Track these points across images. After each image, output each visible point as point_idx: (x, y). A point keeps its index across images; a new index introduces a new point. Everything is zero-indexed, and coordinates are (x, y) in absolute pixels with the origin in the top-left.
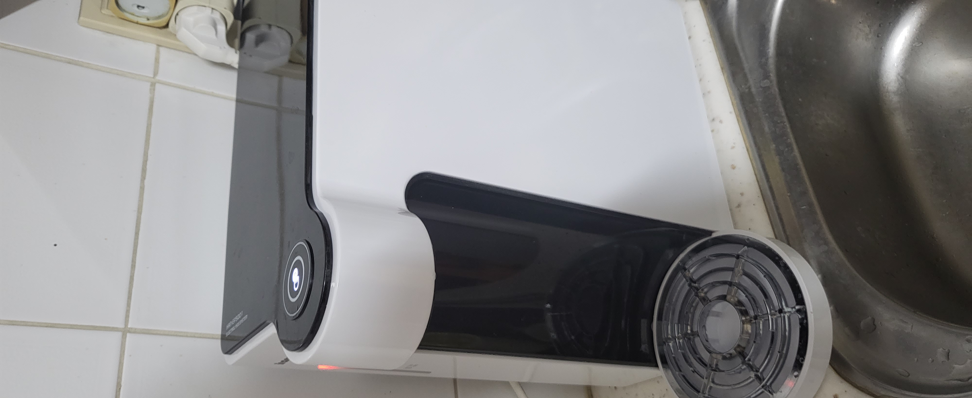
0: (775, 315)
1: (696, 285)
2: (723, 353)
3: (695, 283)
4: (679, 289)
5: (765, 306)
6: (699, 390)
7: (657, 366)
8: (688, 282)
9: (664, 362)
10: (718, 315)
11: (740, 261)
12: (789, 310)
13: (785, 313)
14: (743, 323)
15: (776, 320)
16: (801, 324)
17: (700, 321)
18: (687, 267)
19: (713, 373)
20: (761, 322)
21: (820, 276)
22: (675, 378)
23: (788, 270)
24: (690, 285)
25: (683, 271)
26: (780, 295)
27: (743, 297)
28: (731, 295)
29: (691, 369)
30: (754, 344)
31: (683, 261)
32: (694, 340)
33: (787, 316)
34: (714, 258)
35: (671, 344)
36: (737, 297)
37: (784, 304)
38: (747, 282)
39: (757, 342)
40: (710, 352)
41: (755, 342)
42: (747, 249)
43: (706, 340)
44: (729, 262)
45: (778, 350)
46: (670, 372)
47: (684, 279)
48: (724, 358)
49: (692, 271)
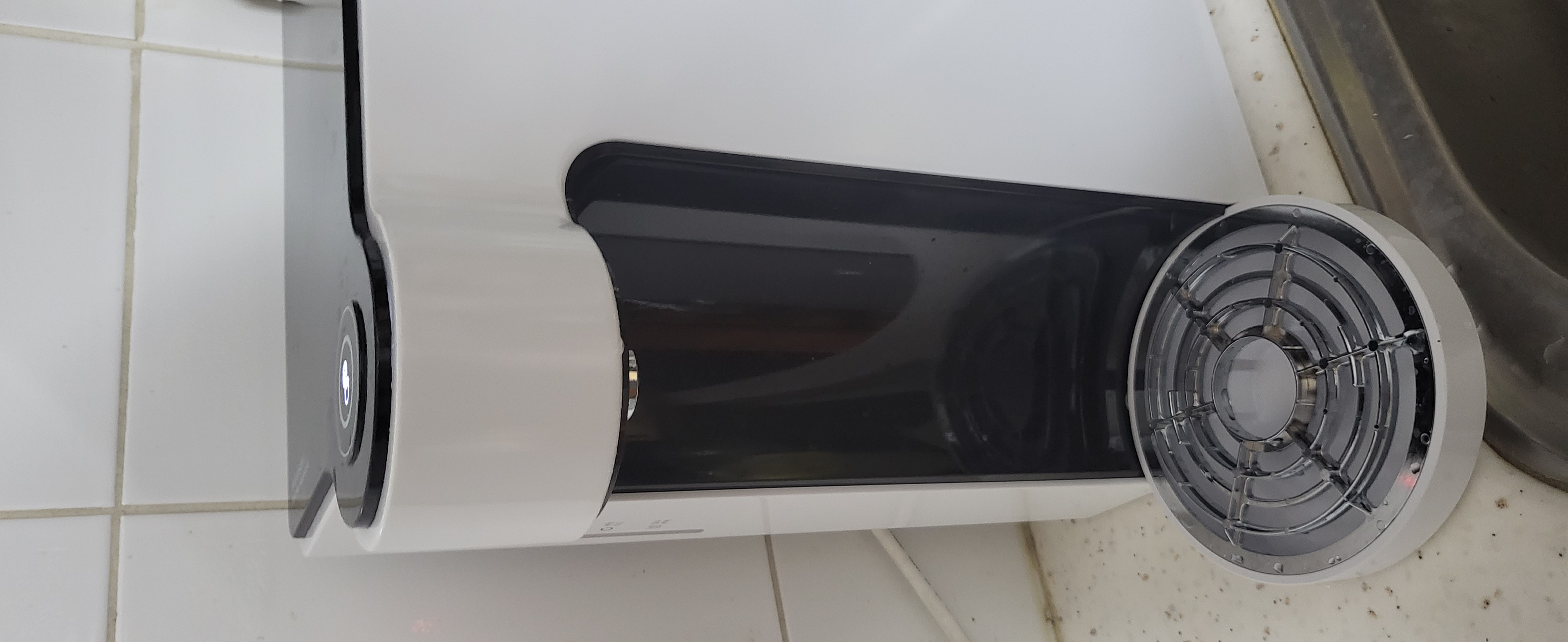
0: (1363, 354)
1: (1203, 313)
2: (1266, 439)
3: (1200, 309)
4: (1170, 323)
5: (1342, 340)
6: (1224, 513)
7: (1142, 475)
8: (1187, 310)
9: (1155, 466)
10: (1250, 366)
11: (1285, 257)
12: (1392, 339)
13: (1385, 346)
14: (1300, 378)
15: (1366, 364)
16: (1418, 366)
17: (1215, 379)
18: (1183, 280)
19: (1249, 478)
20: (1336, 372)
21: (1450, 268)
22: (1178, 495)
23: (1383, 262)
24: (1190, 315)
25: (1176, 288)
26: (1370, 313)
27: (1296, 327)
28: (1273, 325)
29: (1206, 474)
30: (1325, 416)
31: (1175, 271)
32: (1207, 419)
33: (1388, 353)
34: (1232, 257)
35: (1164, 431)
36: (1283, 328)
37: (1379, 330)
38: (1301, 297)
39: (1329, 411)
40: (1240, 439)
41: (1325, 412)
42: (1296, 230)
43: (1230, 416)
44: (1263, 261)
45: (1375, 424)
46: (1168, 485)
47: (1180, 306)
48: (1269, 448)
49: (1192, 287)
